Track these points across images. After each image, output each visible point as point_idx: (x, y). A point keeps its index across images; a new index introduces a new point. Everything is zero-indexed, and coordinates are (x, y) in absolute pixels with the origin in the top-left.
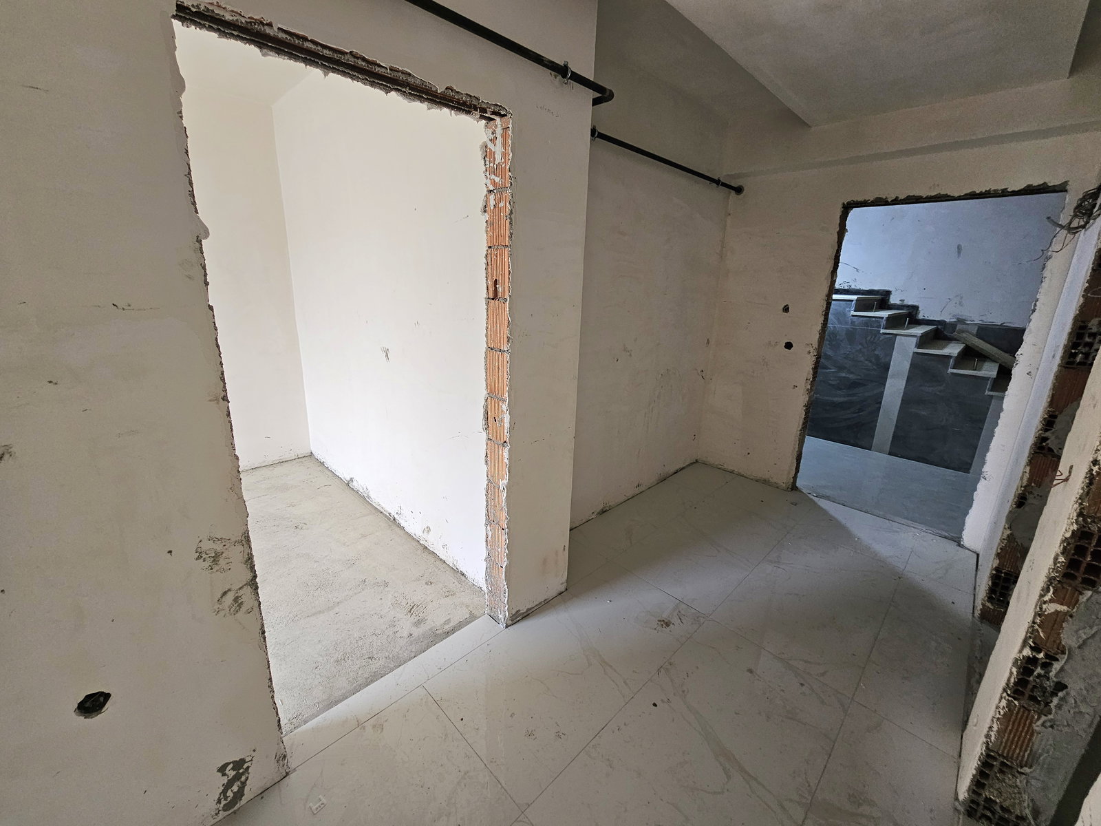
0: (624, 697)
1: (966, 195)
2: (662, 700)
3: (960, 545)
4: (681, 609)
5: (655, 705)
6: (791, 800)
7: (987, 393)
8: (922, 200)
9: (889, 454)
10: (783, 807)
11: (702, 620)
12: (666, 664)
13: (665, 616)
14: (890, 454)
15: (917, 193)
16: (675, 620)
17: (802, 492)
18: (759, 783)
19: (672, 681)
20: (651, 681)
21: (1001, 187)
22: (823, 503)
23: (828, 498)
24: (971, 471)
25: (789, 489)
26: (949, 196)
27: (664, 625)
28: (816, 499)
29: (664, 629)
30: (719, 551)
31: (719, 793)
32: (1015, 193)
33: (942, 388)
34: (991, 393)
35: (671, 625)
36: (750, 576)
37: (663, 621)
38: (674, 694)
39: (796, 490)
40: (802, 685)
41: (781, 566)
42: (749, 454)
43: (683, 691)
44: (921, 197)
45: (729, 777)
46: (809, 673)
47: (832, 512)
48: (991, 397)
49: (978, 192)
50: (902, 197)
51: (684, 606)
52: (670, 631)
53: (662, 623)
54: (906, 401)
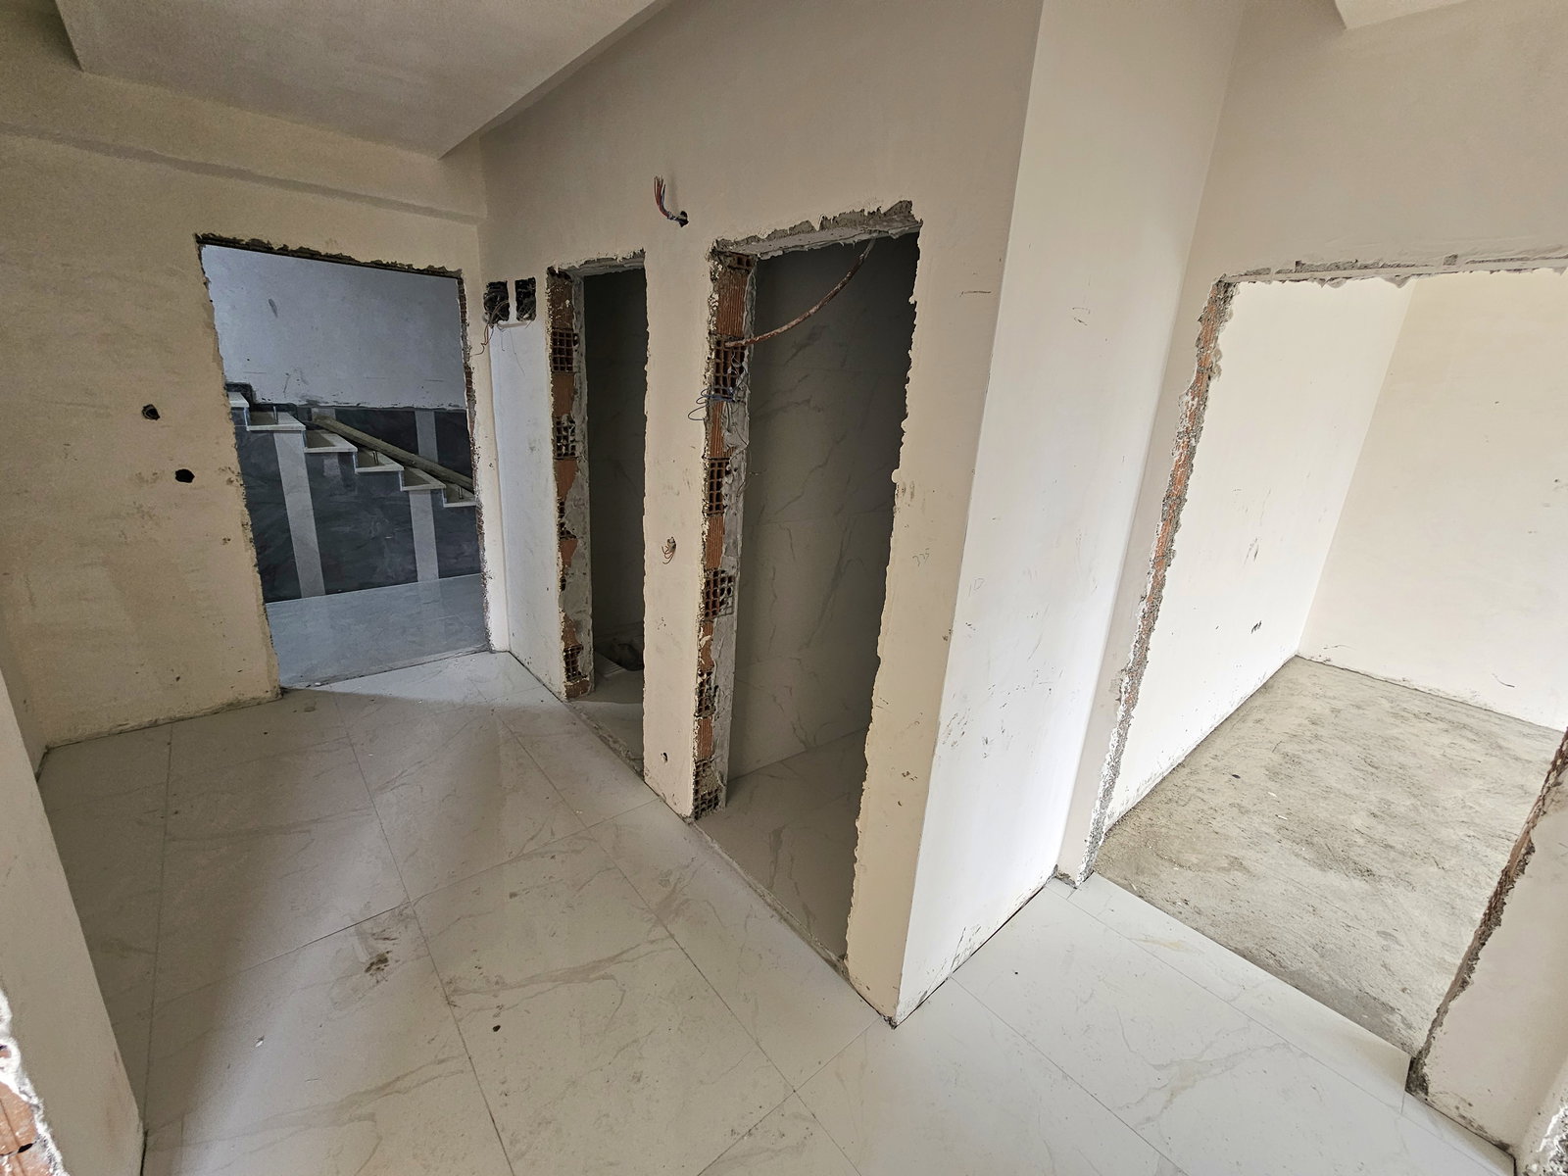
0: (462, 1072)
1: (372, 262)
2: (495, 1016)
3: (492, 652)
4: (370, 931)
5: (496, 1028)
6: (650, 931)
7: (402, 489)
8: (318, 257)
9: (327, 594)
10: (652, 942)
11: (408, 911)
12: (447, 989)
13: (365, 958)
14: (328, 592)
15: (314, 247)
16: (382, 947)
17: (298, 690)
18: (628, 951)
19: (475, 992)
20: (460, 1020)
21: (406, 262)
22: (338, 687)
23: (335, 679)
24: (419, 577)
25: (280, 696)
26: (353, 260)
27: (382, 966)
28: (325, 688)
29: (386, 968)
30: (309, 831)
31: (623, 995)
32: (419, 272)
33: (356, 493)
34: (405, 489)
35: (388, 956)
36: (383, 821)
37: (372, 964)
38: (495, 996)
39: (287, 692)
40: (553, 857)
41: (397, 784)
42: (178, 679)
43: (497, 983)
44: (319, 253)
45: (612, 977)
46: (546, 845)
47: (364, 691)
48: (407, 492)
49: (384, 262)
50: (292, 247)
51: (367, 926)
52: (397, 961)
53: (374, 967)
54: (322, 519)
